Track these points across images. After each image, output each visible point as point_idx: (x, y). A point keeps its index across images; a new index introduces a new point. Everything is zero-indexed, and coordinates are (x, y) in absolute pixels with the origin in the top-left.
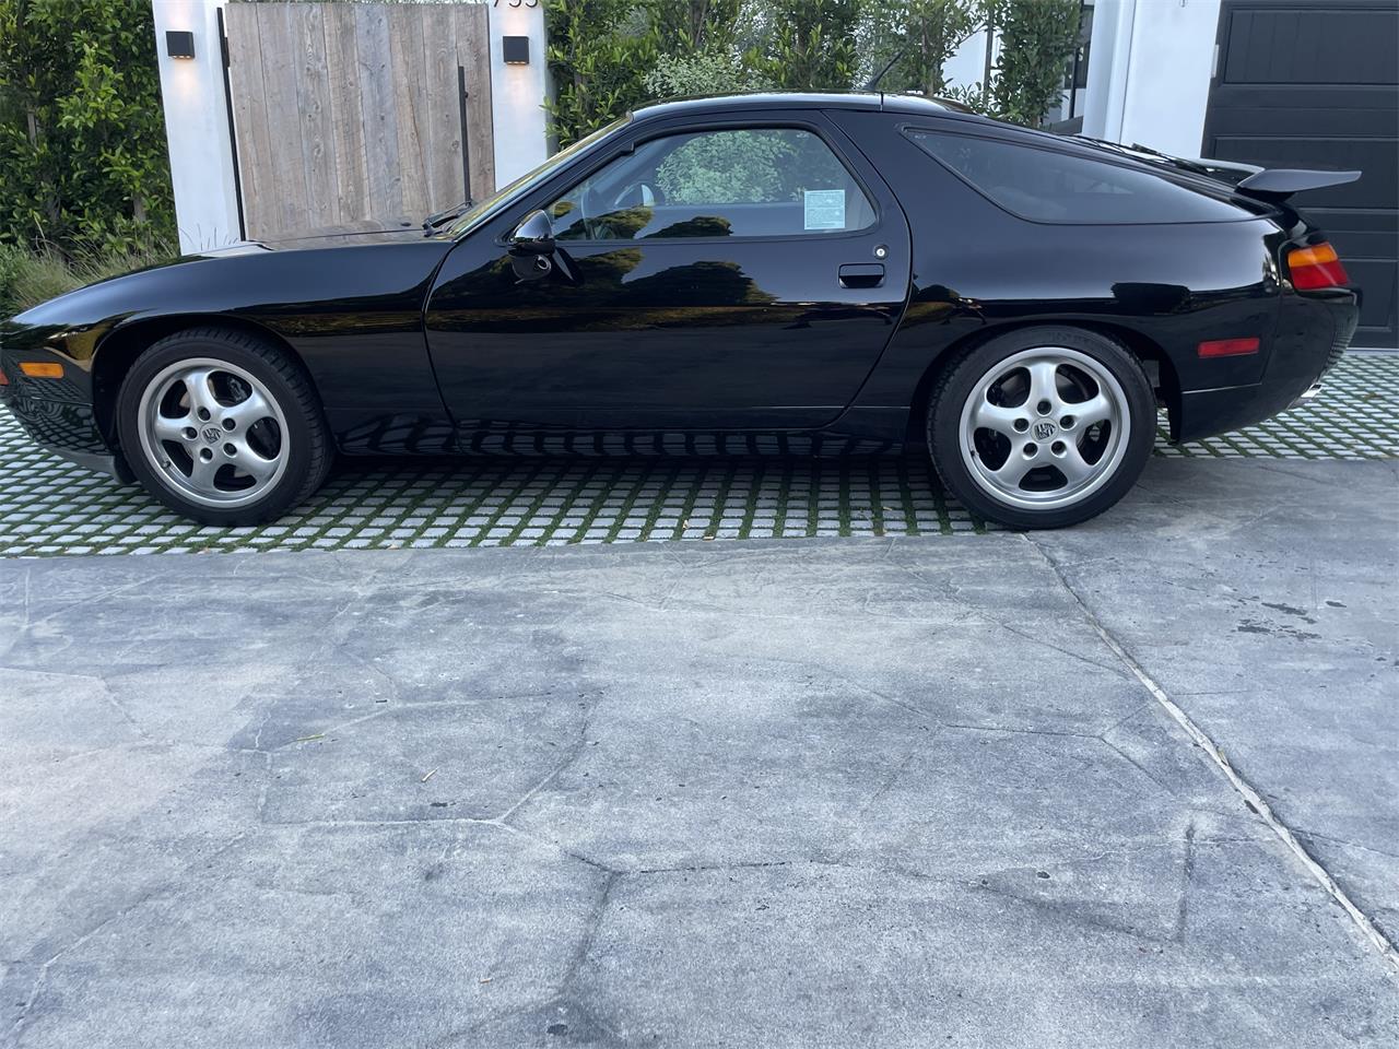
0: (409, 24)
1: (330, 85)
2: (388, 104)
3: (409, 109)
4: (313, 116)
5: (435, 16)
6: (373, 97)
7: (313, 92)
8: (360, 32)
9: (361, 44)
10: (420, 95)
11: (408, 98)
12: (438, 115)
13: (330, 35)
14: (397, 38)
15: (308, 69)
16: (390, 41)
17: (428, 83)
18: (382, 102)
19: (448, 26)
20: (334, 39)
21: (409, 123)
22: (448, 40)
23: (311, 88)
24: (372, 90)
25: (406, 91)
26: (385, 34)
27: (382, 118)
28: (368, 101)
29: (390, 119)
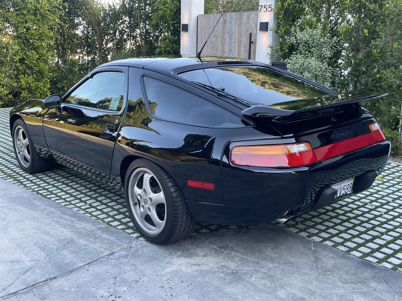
0: (240, 19)
1: (220, 39)
2: (233, 45)
3: (237, 47)
4: (215, 49)
5: (247, 16)
6: (229, 43)
7: (215, 42)
8: (228, 22)
9: (228, 25)
10: (241, 42)
11: (237, 44)
12: (245, 49)
13: (221, 23)
14: (237, 24)
15: (215, 34)
16: (235, 25)
17: (243, 38)
18: (231, 45)
19: (250, 19)
20: (221, 25)
21: (237, 52)
22: (249, 24)
23: (215, 41)
24: (229, 41)
25: (237, 41)
26: (234, 22)
27: (231, 50)
28: (228, 45)
29: (232, 50)
